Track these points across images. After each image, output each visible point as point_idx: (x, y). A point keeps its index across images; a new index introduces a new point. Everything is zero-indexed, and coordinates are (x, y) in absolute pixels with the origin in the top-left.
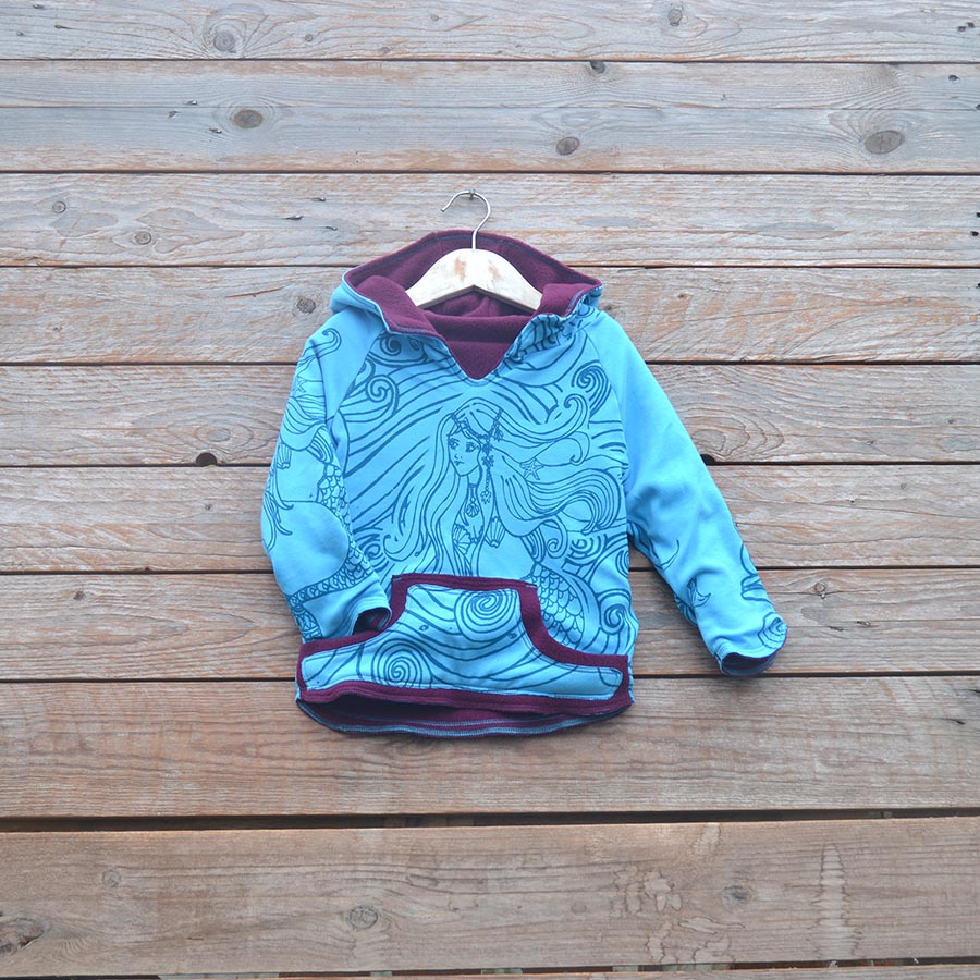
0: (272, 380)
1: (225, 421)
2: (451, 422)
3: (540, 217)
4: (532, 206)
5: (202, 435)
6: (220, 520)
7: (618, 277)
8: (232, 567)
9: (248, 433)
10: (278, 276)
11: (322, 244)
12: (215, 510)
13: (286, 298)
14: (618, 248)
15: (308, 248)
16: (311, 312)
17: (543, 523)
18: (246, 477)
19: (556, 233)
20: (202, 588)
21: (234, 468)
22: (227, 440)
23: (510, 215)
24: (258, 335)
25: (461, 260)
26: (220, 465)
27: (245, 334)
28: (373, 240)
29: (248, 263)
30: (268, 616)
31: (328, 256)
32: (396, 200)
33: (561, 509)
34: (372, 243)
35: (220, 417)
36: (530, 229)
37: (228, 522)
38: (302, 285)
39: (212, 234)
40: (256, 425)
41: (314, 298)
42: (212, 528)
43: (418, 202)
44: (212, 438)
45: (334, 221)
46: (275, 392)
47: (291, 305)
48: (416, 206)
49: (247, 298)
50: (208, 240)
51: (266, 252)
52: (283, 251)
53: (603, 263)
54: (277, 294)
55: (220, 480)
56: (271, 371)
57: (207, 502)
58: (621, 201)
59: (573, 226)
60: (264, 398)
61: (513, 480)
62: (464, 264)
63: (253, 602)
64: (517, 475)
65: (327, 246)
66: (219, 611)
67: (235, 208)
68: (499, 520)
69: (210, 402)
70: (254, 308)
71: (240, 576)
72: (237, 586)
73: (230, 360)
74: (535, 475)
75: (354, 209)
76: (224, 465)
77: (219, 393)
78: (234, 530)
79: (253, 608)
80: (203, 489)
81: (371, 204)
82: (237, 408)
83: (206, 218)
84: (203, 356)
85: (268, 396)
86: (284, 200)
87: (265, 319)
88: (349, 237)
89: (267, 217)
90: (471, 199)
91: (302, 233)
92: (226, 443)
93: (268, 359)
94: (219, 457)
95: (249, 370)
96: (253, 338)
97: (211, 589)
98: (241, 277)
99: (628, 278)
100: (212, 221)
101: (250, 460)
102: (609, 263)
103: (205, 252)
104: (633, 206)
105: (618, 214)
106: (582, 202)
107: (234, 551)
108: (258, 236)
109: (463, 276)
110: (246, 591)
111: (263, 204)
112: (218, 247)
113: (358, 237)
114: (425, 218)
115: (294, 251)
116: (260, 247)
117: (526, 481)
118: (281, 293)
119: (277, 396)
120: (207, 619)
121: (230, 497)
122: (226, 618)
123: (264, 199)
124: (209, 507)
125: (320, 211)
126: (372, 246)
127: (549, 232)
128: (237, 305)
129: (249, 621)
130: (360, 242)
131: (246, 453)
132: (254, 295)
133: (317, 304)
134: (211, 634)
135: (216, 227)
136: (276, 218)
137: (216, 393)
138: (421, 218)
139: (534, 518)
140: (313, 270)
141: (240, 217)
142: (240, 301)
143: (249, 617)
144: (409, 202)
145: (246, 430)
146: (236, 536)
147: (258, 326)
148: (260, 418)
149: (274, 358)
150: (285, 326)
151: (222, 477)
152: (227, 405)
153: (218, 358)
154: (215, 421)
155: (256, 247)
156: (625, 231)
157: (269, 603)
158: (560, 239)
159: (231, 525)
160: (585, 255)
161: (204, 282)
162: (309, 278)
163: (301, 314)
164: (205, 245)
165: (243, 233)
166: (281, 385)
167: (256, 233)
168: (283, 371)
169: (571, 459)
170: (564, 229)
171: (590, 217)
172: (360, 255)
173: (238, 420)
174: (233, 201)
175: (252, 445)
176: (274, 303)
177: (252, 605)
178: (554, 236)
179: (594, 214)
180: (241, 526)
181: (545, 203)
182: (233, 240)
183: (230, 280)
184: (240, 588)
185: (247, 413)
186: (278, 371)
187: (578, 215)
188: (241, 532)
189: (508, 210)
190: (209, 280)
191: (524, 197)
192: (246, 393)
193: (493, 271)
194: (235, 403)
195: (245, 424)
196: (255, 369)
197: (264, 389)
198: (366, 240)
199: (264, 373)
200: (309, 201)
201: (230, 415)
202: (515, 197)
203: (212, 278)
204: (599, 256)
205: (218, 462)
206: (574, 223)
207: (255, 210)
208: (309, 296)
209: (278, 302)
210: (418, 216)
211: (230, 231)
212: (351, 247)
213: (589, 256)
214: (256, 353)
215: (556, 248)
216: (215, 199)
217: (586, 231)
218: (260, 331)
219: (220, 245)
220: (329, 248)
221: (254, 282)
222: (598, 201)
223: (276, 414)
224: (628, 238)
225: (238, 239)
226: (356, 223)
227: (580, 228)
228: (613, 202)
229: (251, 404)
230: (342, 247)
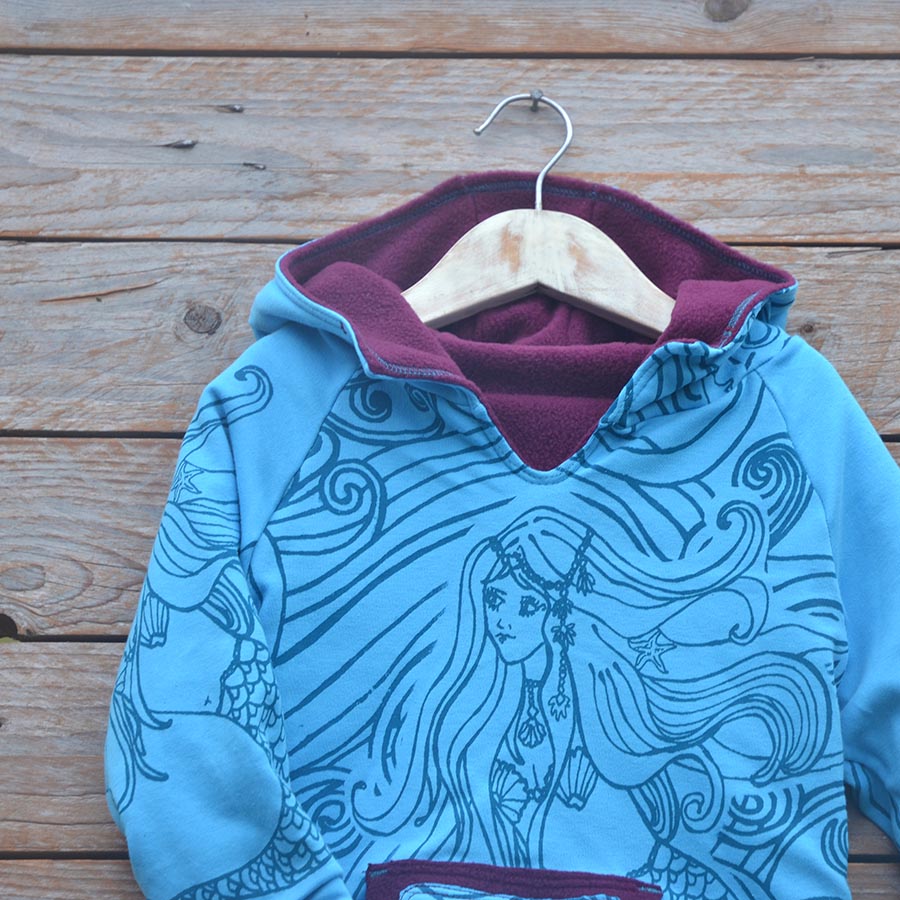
0: (132, 468)
1: (38, 550)
2: (490, 556)
3: (672, 145)
4: (654, 125)
6: (17, 749)
7: (829, 267)
8: (41, 845)
9: (80, 573)
10: (147, 260)
11: (235, 198)
12: (13, 726)
13: (162, 304)
14: (826, 208)
15: (206, 205)
16: (211, 332)
17: (674, 761)
18: (77, 662)
19: (702, 178)
21: (53, 646)
22: (38, 587)
23: (612, 142)
24: (105, 378)
25: (514, 231)
26: (24, 639)
27: (79, 375)
28: (338, 189)
29: (88, 233)
31: (247, 221)
32: (383, 112)
33: (711, 733)
34: (335, 196)
35: (26, 542)
36: (650, 169)
37: (37, 753)
38: (194, 280)
39: (17, 174)
40: (98, 557)
41: (218, 305)
42: (5, 765)
43: (428, 115)
44: (7, 584)
45: (260, 152)
46: (139, 493)
47: (172, 318)
48: (424, 124)
49: (86, 303)
50: (7, 186)
51: (123, 212)
52: (156, 211)
53: (797, 239)
54: (144, 295)
55: (23, 670)
56: (130, 450)
58: (836, 114)
59: (737, 164)
60: (115, 504)
61: (614, 673)
62: (518, 238)
64: (622, 663)
65: (245, 203)
67: (61, 124)
68: (586, 753)
69: (7, 512)
70: (97, 325)
71: (60, 864)
72: (51, 884)
73: (47, 427)
74: (659, 664)
75: (299, 128)
76: (31, 637)
77: (26, 494)
78: (50, 770)
81: (334, 119)
82: (61, 523)
83: (3, 143)
85: (123, 499)
86: (161, 109)
87: (121, 345)
88: (289, 184)
89: (124, 144)
90: (535, 109)
91: (196, 175)
92: (37, 595)
93: (124, 426)
94: (23, 620)
95: (84, 449)
96: (94, 382)
98: (73, 261)
99: (847, 268)
100: (14, 150)
101: (85, 628)
102: (809, 238)
104: (858, 123)
105: (828, 141)
106: (757, 115)
107: (47, 813)
108: (108, 180)
109: (516, 265)
110: (72, 895)
111: (118, 116)
112: (28, 202)
113: (308, 185)
114: (441, 147)
115: (180, 211)
116: (111, 202)
117: (640, 676)
118: (153, 294)
119: (141, 500)
121: (43, 704)
123: (122, 106)
125: (239, 133)
126: (336, 203)
127: (689, 176)
128: (64, 317)
130: (311, 194)
131: (77, 614)
132: (98, 297)
133: (224, 317)
135: (23, 162)
136: (144, 144)
137: (18, 493)
138: (433, 147)
139: (655, 751)
140: (218, 248)
142: (69, 309)
144: (408, 115)
145: (76, 568)
146: (53, 783)
147: (104, 361)
148: (107, 543)
149: (138, 423)
150: (159, 360)
151: (27, 663)
152: (41, 517)
153: (24, 423)
154: (15, 550)
155: (102, 202)
156: (843, 175)
158: (710, 191)
159: (43, 760)
160: (761, 223)
162: (209, 266)
163: (191, 336)
165: (77, 174)
166: (149, 479)
167: (103, 173)
168: (154, 450)
169: (733, 631)
170: (720, 170)
171: (772, 146)
172: (312, 221)
173: (62, 548)
174: (59, 111)
175: (89, 598)
176: (137, 314)
178: (699, 184)
179: (779, 141)
180: (64, 762)
181: (682, 119)
182: (58, 187)
183: (50, 268)
184: (59, 889)
185: (81, 534)
186: (145, 451)
187: (747, 141)
188: (64, 774)
189: (607, 131)
190: (8, 267)
191: (640, 106)
192: (79, 493)
193: (577, 253)
194: (57, 514)
195: (76, 556)
196: (98, 446)
197: (114, 486)
198: (323, 189)
199: (115, 453)
200: (210, 112)
201: (47, 536)
202: (620, 105)
203: (14, 262)
204: (792, 223)
205: (21, 631)
206: (740, 159)
207: (102, 129)
208: (208, 301)
209: (145, 313)
210: (427, 143)
211: (52, 170)
212: (294, 203)
213: (768, 225)
214: (100, 414)
215: (704, 207)
216: (22, 106)
217: (764, 175)
218: (110, 369)
219: (29, 197)
220: (249, 206)
221: (98, 271)
222: (788, 115)
223: (139, 535)
224: (848, 189)
225: (66, 186)
226: (305, 156)
227: (751, 169)
228: (819, 115)
229: (88, 515)
230: (276, 203)
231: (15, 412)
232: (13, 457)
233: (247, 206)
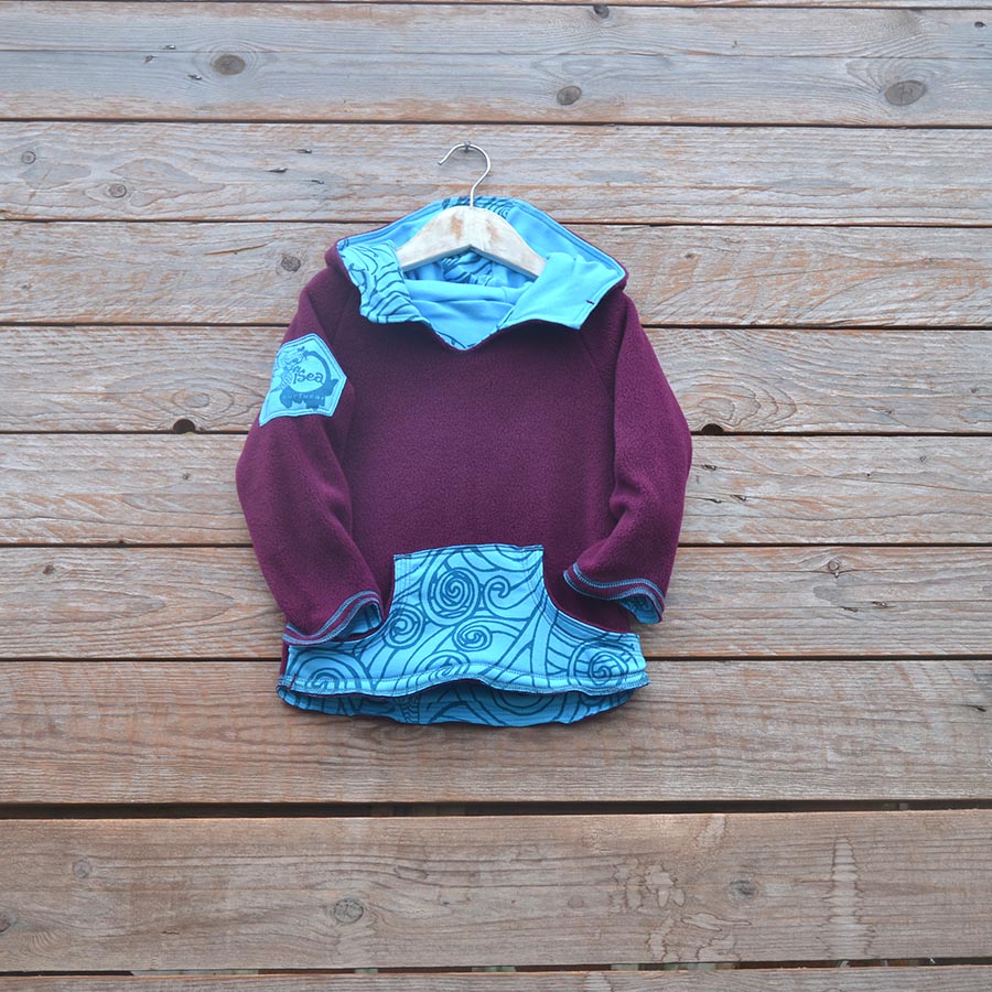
0: (255, 343)
1: (205, 386)
3: (539, 171)
4: (530, 160)
5: (179, 401)
6: (196, 490)
7: (622, 236)
8: (211, 541)
9: (228, 398)
10: (261, 232)
11: (308, 199)
12: (194, 478)
13: (269, 256)
14: (621, 204)
15: (292, 203)
16: (295, 270)
18: (227, 445)
19: (556, 188)
20: (179, 562)
21: (214, 436)
22: (205, 406)
23: (507, 169)
24: (239, 295)
25: (458, 217)
26: (199, 433)
27: (226, 293)
28: (362, 194)
29: (229, 218)
30: (250, 593)
31: (314, 211)
32: (385, 153)
34: (361, 198)
35: (199, 382)
36: (528, 183)
37: (206, 492)
38: (286, 242)
39: (191, 187)
40: (237, 390)
41: (299, 256)
42: (191, 498)
43: (410, 154)
44: (190, 404)
45: (321, 174)
46: (257, 356)
47: (275, 263)
48: (408, 159)
49: (229, 255)
50: (187, 193)
51: (247, 207)
52: (266, 206)
53: (605, 220)
54: (259, 251)
55: (199, 449)
56: (253, 333)
57: (184, 472)
58: (626, 155)
59: (574, 181)
60: (245, 361)
62: (461, 222)
63: (233, 577)
65: (313, 201)
66: (197, 586)
67: (215, 160)
69: (189, 366)
70: (235, 267)
71: (219, 550)
72: (215, 560)
73: (209, 321)
75: (341, 161)
76: (202, 432)
77: (199, 357)
78: (214, 501)
79: (233, 584)
80: (181, 457)
81: (360, 157)
82: (216, 372)
83: (185, 170)
84: (181, 316)
85: (250, 359)
86: (268, 152)
87: (247, 277)
88: (337, 191)
89: (248, 170)
90: (467, 151)
91: (287, 186)
92: (205, 409)
93: (250, 320)
94: (198, 423)
95: (229, 333)
96: (234, 297)
97: (188, 563)
98: (222, 232)
99: (632, 236)
100: (191, 174)
101: (230, 427)
102: (611, 220)
103: (185, 206)
104: (638, 159)
105: (622, 169)
106: (584, 155)
107: (213, 524)
108: (240, 190)
109: (459, 236)
110: (227, 566)
111: (245, 155)
112: (198, 201)
113: (346, 192)
114: (416, 171)
116: (242, 201)
118: (264, 250)
119: (259, 359)
120: (184, 595)
121: (210, 467)
122: (204, 594)
123: (247, 150)
124: (186, 477)
125: (308, 164)
126: (361, 201)
127: (548, 187)
128: (218, 262)
129: (229, 597)
130: (348, 196)
131: (226, 420)
132: (235, 252)
133: (302, 262)
134: (187, 611)
135: (195, 180)
136: (259, 170)
137: (194, 356)
138: (412, 171)
140: (299, 226)
142: (219, 258)
143: (229, 593)
144: (399, 154)
145: (225, 396)
146: (216, 508)
147: (239, 286)
148: (242, 382)
149: (257, 319)
150: (269, 285)
151: (201, 446)
152: (207, 369)
153: (197, 319)
154: (193, 386)
155: (237, 201)
156: (629, 187)
157: (249, 579)
158: (559, 195)
159: (210, 496)
160: (586, 212)
161: (182, 238)
162: (294, 235)
163: (285, 272)
164: (183, 199)
165: (224, 186)
166: (263, 348)
167: (237, 186)
168: (266, 333)
170: (565, 184)
171: (592, 171)
172: (348, 211)
173: (218, 385)
174: (213, 152)
175: (233, 411)
177: (232, 581)
178: (553, 192)
179: (596, 169)
180: (221, 497)
181: (544, 157)
182: (213, 193)
183: (210, 237)
184: (218, 563)
185: (228, 378)
186: (261, 333)
187: (579, 169)
188: (221, 503)
189: (505, 163)
190: (188, 236)
191: (522, 150)
192: (227, 356)
193: (491, 230)
194: (215, 367)
195: (225, 389)
196: (236, 331)
197: (245, 352)
198: (355, 194)
199: (246, 335)
200: (295, 153)
201: (210, 379)
202: (512, 149)
203: (191, 233)
204: (602, 212)
205: (197, 429)
206: (576, 178)
207: (236, 163)
208: (293, 254)
209: (261, 260)
210: (409, 169)
211: (210, 184)
212: (339, 201)
213: (591, 213)
214: (238, 314)
215: (556, 204)
216: (194, 150)
217: (588, 187)
218: (242, 290)
219: (199, 199)
220: (316, 203)
221: (235, 238)
222: (600, 154)
223: (258, 378)
224: (632, 194)
225: (218, 193)
226: (344, 176)
227: (582, 183)
228: (617, 155)
229: (232, 368)
230: (326, 202)
231: (192, 313)
232: (192, 337)
233: (314, 203)
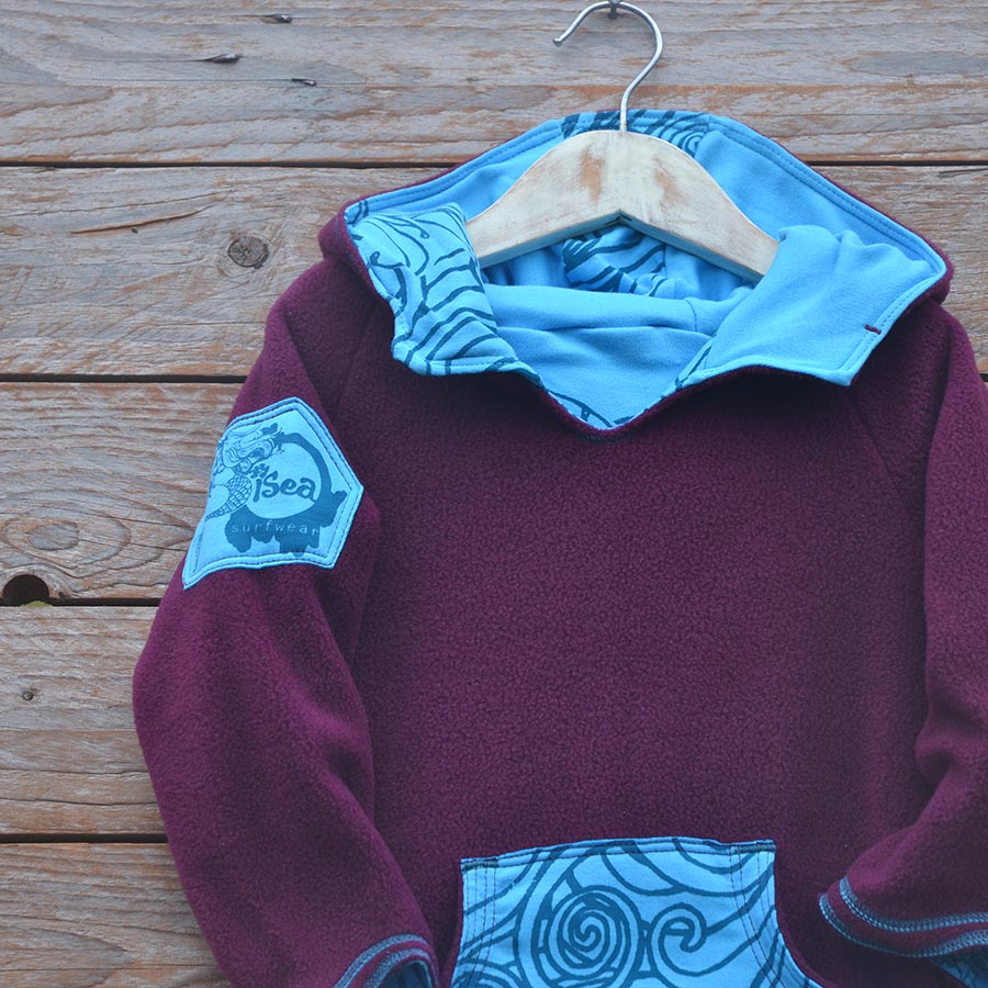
0: (173, 416)
1: (70, 507)
3: (765, 54)
4: (746, 32)
5: (16, 537)
6: (49, 723)
7: (940, 188)
8: (77, 827)
9: (117, 530)
10: (187, 186)
11: (283, 117)
12: (46, 697)
13: (204, 235)
14: (938, 122)
15: (251, 126)
16: (258, 265)
18: (114, 628)
19: (800, 90)
20: (13, 874)
21: (87, 610)
22: (71, 546)
23: (698, 51)
24: (142, 317)
25: (595, 154)
26: (56, 603)
27: (114, 314)
28: (396, 107)
29: (122, 158)
30: (155, 938)
31: (296, 143)
32: (445, 20)
34: (393, 115)
35: (59, 497)
36: (741, 81)
37: (72, 728)
38: (238, 208)
39: (43, 93)
40: (135, 513)
41: (265, 236)
42: (37, 740)
43: (495, 23)
44: (37, 542)
45: (310, 66)
46: (177, 443)
47: (214, 252)
48: (491, 33)
49: (121, 235)
50: (34, 106)
51: (161, 134)
52: (196, 133)
53: (904, 157)
54: (183, 226)
55: (56, 637)
56: (170, 395)
57: (26, 684)
58: (949, 17)
59: (837, 74)
60: (153, 455)
62: (600, 162)
63: (123, 906)
65: (293, 122)
66: (48, 925)
67: (93, 38)
69: (37, 464)
70: (133, 259)
71: (97, 848)
72: (89, 870)
73: (80, 371)
75: (353, 40)
76: (64, 601)
77: (57, 444)
78: (86, 745)
79: (124, 920)
80: (18, 654)
81: (393, 28)
82: (95, 476)
83: (29, 59)
84: (20, 361)
85: (162, 450)
86: (202, 20)
87: (158, 280)
88: (343, 102)
89: (161, 58)
90: (613, 16)
91: (240, 91)
92: (70, 554)
93: (163, 369)
94: (55, 583)
95: (120, 395)
96: (131, 322)
97: (31, 876)
98: (106, 188)
99: (962, 189)
100: (42, 67)
101: (123, 591)
102: (918, 157)
103: (26, 136)
104: (973, 28)
105: (939, 47)
106: (861, 20)
107: (83, 793)
108: (144, 99)
109: (597, 192)
110: (111, 882)
111: (153, 28)
112: (56, 123)
113: (363, 102)
114: (508, 58)
115: (223, 132)
116: (148, 123)
118: (194, 224)
119: (182, 450)
120: (22, 944)
121: (78, 674)
122: (63, 941)
123: (158, 18)
124: (30, 695)
125: (285, 45)
126: (393, 122)
127: (784, 88)
128: (97, 250)
129: (115, 948)
130: (366, 112)
131: (114, 576)
132: (134, 228)
133: (271, 249)
134: (29, 977)
135: (50, 79)
136: (184, 59)
137: (48, 443)
138: (500, 60)
140: (264, 173)
141: (105, 57)
142: (101, 241)
143: (116, 940)
144: (474, 23)
145: (111, 525)
146: (90, 759)
147: (142, 298)
148: (146, 499)
149: (178, 367)
150: (200, 297)
151: (59, 629)
152: (74, 469)
153: (55, 367)
154: (45, 506)
155: (138, 123)
156: (955, 86)
157: (158, 908)
158: (807, 105)
159: (78, 735)
160: (864, 140)
161: (25, 200)
162: (255, 192)
163: (236, 270)
164: (25, 119)
165: (110, 92)
166: (191, 427)
167: (138, 92)
168: (196, 396)
170: (819, 82)
171: (876, 54)
172: (367, 142)
173: (97, 504)
174: (90, 23)
175: (128, 558)
176: (176, 246)
177: (120, 912)
178: (795, 97)
179: (885, 48)
180: (101, 737)
181: (776, 25)
182: (89, 107)
183: (81, 196)
184: (97, 875)
185: (117, 488)
186: (186, 397)
187: (850, 50)
188: (101, 750)
189: (693, 39)
190: (36, 195)
191: (730, 10)
192: (115, 443)
193: (664, 179)
194: (91, 466)
195: (112, 512)
196: (134, 392)
197: (153, 435)
198: (380, 107)
199: (154, 400)
200: (255, 22)
201: (80, 491)
202: (709, 11)
203: (41, 190)
204: (898, 140)
205: (53, 595)
206: (841, 68)
207: (138, 43)
208: (254, 232)
209: (186, 245)
210: (493, 54)
211: (82, 88)
212: (347, 123)
213: (873, 142)
214: (137, 356)
215: (800, 123)
216: (50, 18)
217: (868, 86)
218: (147, 307)
219: (57, 118)
220: (299, 127)
221: (133, 200)
222: (894, 19)
223: (181, 489)
224: (961, 100)
225: (99, 106)
226: (359, 71)
227: (855, 79)
228: (929, 19)
229: (125, 467)
230: (328, 123)
231: (44, 355)
232: (44, 404)
233: (295, 127)
